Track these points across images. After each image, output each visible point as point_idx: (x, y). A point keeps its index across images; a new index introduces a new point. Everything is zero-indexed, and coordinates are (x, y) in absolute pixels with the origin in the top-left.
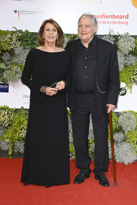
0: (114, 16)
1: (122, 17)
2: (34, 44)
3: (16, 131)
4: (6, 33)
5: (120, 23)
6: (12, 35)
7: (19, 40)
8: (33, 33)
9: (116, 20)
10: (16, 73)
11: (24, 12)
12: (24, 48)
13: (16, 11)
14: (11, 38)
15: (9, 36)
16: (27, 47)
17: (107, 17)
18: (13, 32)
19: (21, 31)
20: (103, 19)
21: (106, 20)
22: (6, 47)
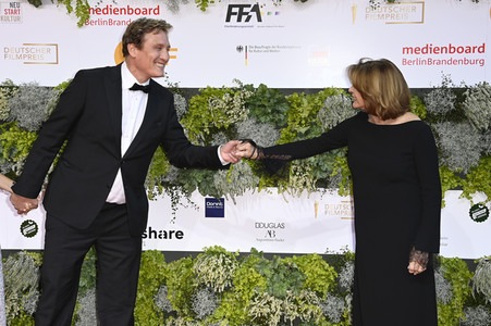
0: (451, 49)
1: (469, 50)
2: (278, 112)
3: (241, 303)
4: (220, 92)
5: (466, 62)
6: (232, 96)
7: (247, 105)
8: (276, 90)
9: (456, 56)
10: (241, 174)
11: (257, 49)
12: (258, 123)
13: (240, 49)
14: (230, 103)
15: (226, 97)
16: (263, 119)
17: (435, 51)
18: (235, 90)
19: (250, 88)
20: (428, 56)
21: (433, 56)
22: (221, 121)
